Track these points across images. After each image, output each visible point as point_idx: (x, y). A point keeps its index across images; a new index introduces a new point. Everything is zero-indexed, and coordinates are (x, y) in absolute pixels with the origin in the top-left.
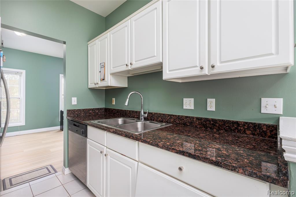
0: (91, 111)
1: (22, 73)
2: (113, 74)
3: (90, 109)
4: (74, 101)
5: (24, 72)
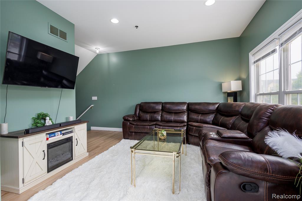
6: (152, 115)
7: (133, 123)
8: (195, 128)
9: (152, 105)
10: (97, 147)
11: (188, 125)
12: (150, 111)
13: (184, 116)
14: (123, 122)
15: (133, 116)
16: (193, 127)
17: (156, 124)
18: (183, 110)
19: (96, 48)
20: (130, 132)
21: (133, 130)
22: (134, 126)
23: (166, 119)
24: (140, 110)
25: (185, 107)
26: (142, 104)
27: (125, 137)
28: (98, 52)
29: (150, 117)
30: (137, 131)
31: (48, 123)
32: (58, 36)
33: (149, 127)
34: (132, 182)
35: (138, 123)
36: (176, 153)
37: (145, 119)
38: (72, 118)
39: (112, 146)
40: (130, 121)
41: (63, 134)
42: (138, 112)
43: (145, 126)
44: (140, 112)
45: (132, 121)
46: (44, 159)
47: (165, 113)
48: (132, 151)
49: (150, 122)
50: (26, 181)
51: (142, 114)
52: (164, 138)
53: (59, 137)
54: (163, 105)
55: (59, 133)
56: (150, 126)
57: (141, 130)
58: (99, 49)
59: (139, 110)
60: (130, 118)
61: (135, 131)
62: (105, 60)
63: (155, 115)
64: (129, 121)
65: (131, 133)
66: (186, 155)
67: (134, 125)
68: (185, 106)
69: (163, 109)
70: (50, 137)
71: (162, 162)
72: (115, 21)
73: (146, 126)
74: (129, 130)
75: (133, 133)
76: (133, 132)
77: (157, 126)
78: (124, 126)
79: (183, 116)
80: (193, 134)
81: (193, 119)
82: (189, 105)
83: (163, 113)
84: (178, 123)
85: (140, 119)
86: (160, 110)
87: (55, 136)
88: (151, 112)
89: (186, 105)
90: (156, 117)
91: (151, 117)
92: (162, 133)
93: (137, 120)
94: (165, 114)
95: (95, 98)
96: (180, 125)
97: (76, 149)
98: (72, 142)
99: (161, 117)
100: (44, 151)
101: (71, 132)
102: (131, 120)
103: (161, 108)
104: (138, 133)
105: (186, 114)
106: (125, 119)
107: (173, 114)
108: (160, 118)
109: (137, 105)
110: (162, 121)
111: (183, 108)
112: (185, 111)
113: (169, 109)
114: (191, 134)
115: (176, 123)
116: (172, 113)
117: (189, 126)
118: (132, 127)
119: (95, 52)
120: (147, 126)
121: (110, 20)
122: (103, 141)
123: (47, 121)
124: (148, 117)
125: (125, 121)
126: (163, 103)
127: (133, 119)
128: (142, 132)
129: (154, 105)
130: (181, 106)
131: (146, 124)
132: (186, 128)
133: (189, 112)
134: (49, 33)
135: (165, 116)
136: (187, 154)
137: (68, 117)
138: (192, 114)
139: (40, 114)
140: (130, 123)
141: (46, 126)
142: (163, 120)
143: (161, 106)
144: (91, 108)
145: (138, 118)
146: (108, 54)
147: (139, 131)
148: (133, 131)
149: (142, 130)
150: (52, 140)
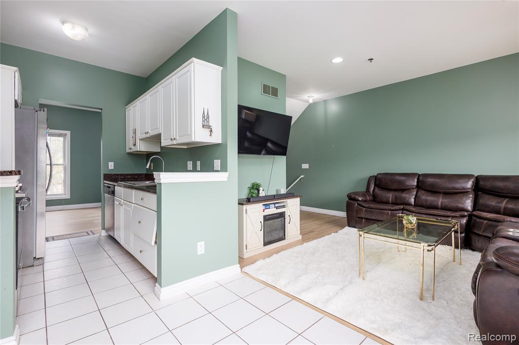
0: (129, 177)
1: (66, 135)
2: (141, 140)
3: (129, 175)
4: (111, 165)
5: (68, 133)
6: (398, 194)
7: (364, 205)
8: (486, 221)
9: (398, 178)
10: (311, 232)
11: (470, 216)
12: (394, 187)
13: (466, 200)
14: (348, 202)
15: (363, 195)
16: (482, 221)
17: (403, 209)
18: (464, 189)
19: (308, 97)
20: (359, 217)
21: (363, 215)
22: (364, 209)
23: (424, 204)
24: (375, 185)
25: (469, 184)
26: (379, 176)
27: (350, 225)
28: (311, 101)
29: (393, 197)
30: (369, 217)
31: (262, 194)
32: (269, 94)
33: (390, 212)
34: (360, 275)
35: (372, 206)
36: (427, 244)
37: (384, 200)
38: (283, 191)
39: (330, 234)
40: (359, 202)
41: (277, 208)
42: (372, 189)
43: (383, 211)
44: (376, 188)
45: (362, 201)
46: (261, 230)
47: (423, 192)
48: (360, 235)
49: (393, 205)
50: (248, 247)
51: (378, 191)
52: (413, 226)
53: (272, 210)
54: (421, 178)
55: (273, 205)
56: (393, 212)
57: (375, 216)
58: (313, 96)
59: (373, 186)
60: (359, 196)
61: (366, 217)
62: (320, 111)
63: (404, 195)
64: (358, 200)
65: (360, 219)
66: (460, 264)
67: (364, 207)
68: (468, 182)
69: (420, 185)
70: (266, 209)
71: (410, 265)
72: (338, 60)
73: (386, 211)
74: (357, 215)
75: (363, 220)
76: (362, 218)
77: (404, 212)
78: (349, 208)
79: (464, 199)
80: (480, 233)
81: (487, 206)
82: (478, 179)
83: (419, 193)
84: (448, 212)
85: (375, 199)
86: (415, 187)
87: (269, 208)
88: (396, 190)
89: (472, 180)
90: (405, 199)
91: (396, 198)
92: (409, 220)
93: (371, 201)
94: (423, 195)
95: (305, 166)
96: (453, 214)
97: (288, 227)
98: (285, 219)
99: (415, 199)
100: (261, 222)
101: (284, 206)
102: (360, 199)
103: (415, 184)
104: (370, 219)
105: (471, 196)
106: (351, 198)
107: (441, 195)
108: (413, 200)
109: (371, 177)
110: (416, 205)
111: (463, 185)
112: (470, 190)
113: (432, 185)
114: (477, 232)
115: (445, 211)
116: (439, 193)
117: (474, 218)
118: (363, 210)
119: (307, 101)
120: (388, 211)
121: (331, 61)
122: (318, 226)
123: (260, 192)
124: (390, 196)
125: (350, 201)
126: (419, 175)
127: (364, 199)
128: (379, 219)
129: (403, 178)
130: (461, 181)
131: (386, 207)
132: (465, 221)
133: (480, 193)
134: (262, 93)
135: (424, 197)
136: (463, 263)
137: (278, 189)
138: (487, 197)
139: (254, 183)
140: (358, 204)
141: (260, 197)
142: (419, 204)
143: (416, 180)
144: (300, 180)
145: (371, 198)
146: (325, 101)
147: (373, 218)
148: (364, 217)
149: (377, 216)
150: (268, 212)
